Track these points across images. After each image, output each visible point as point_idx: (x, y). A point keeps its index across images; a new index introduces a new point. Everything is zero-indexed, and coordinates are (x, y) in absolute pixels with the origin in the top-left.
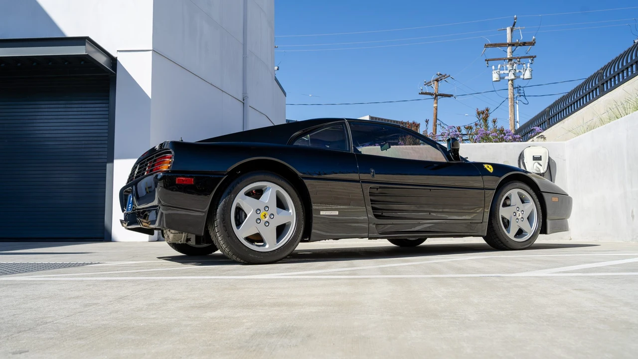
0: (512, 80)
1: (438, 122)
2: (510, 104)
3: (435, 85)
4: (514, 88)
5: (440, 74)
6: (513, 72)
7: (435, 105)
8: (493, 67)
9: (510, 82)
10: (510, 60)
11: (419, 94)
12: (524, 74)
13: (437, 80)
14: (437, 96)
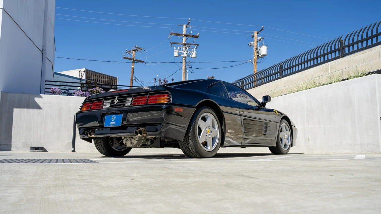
0: (185, 57)
1: (134, 78)
2: (183, 72)
3: (133, 53)
4: (186, 62)
5: (137, 47)
6: (186, 52)
7: (133, 67)
8: (175, 48)
9: (184, 58)
10: (185, 45)
11: (123, 58)
12: (192, 55)
13: (135, 51)
14: (134, 60)
